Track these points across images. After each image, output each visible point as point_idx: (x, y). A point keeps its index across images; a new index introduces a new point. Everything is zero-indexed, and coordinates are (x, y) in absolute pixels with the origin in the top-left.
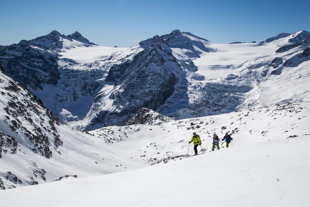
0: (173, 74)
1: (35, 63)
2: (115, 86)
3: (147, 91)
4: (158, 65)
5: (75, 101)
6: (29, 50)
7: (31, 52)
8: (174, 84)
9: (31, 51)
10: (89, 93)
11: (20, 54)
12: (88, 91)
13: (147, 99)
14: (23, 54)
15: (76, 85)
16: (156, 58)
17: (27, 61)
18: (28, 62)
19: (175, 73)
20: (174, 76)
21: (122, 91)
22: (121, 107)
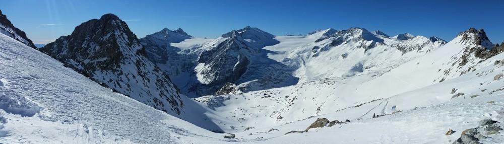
0: (246, 58)
1: (153, 50)
2: (205, 65)
3: (227, 69)
4: (235, 52)
6: (151, 42)
8: (246, 64)
13: (227, 75)
14: (148, 44)
15: (178, 65)
16: (234, 46)
17: (149, 49)
19: (248, 57)
20: (247, 59)
21: (210, 69)
22: (209, 80)
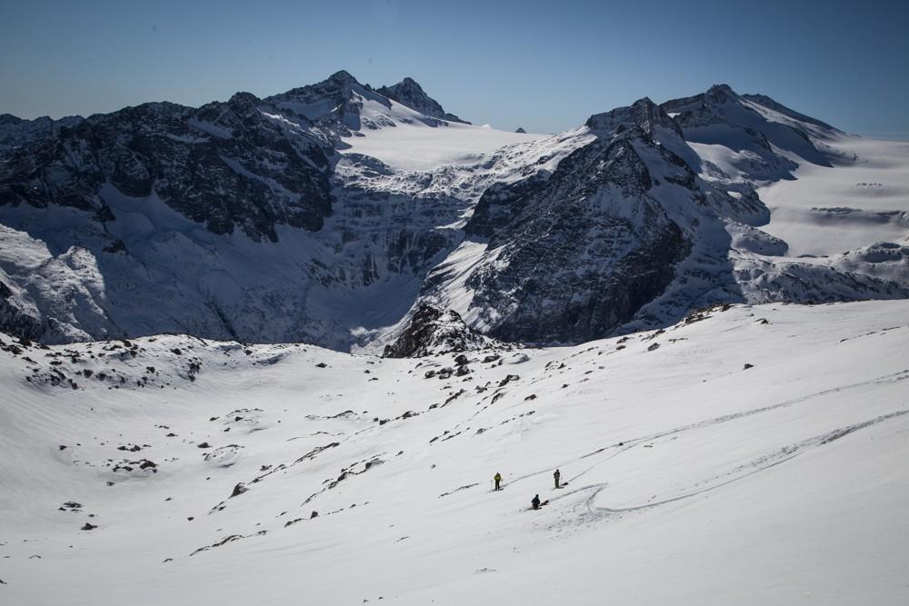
0: (673, 225)
1: (266, 161)
2: (489, 248)
3: (580, 272)
4: (626, 194)
5: (367, 285)
6: (253, 124)
7: (258, 130)
8: (673, 257)
9: (259, 126)
10: (411, 265)
11: (226, 133)
12: (408, 259)
13: (576, 298)
14: (236, 134)
15: (375, 238)
16: (625, 169)
17: (244, 155)
18: (246, 158)
19: (682, 223)
20: (678, 231)
21: (502, 265)
22: (494, 314)
